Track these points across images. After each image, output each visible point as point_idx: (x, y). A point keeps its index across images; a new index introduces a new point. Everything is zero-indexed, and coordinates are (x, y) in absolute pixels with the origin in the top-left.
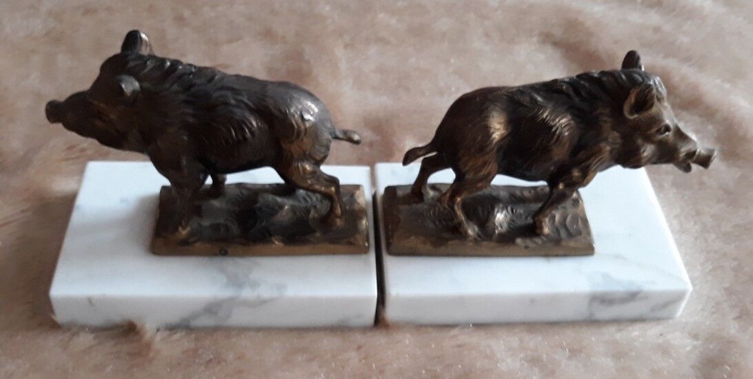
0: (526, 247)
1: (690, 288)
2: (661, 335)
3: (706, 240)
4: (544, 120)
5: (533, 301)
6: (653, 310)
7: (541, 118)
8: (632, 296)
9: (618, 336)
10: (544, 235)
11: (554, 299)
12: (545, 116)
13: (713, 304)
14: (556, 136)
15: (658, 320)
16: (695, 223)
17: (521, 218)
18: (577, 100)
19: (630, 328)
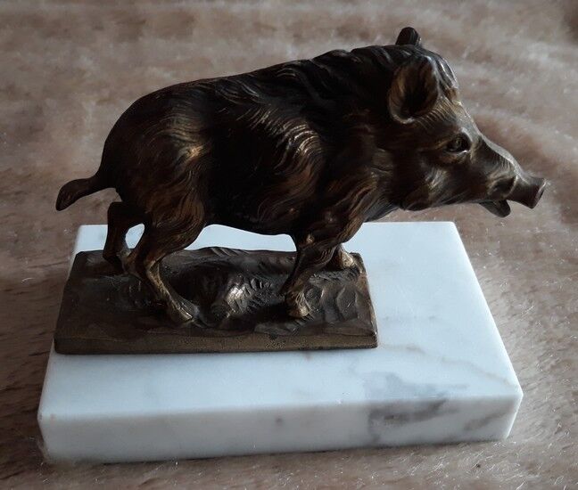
0: (273, 337)
1: (520, 393)
2: (479, 466)
3: (545, 325)
4: (262, 126)
5: (279, 419)
6: (468, 428)
7: (257, 122)
8: (433, 409)
9: (413, 471)
10: (301, 319)
11: (312, 416)
12: (263, 119)
13: (557, 417)
14: (285, 154)
15: (475, 443)
16: (531, 302)
17: (270, 294)
18: (316, 95)
19: (433, 458)
